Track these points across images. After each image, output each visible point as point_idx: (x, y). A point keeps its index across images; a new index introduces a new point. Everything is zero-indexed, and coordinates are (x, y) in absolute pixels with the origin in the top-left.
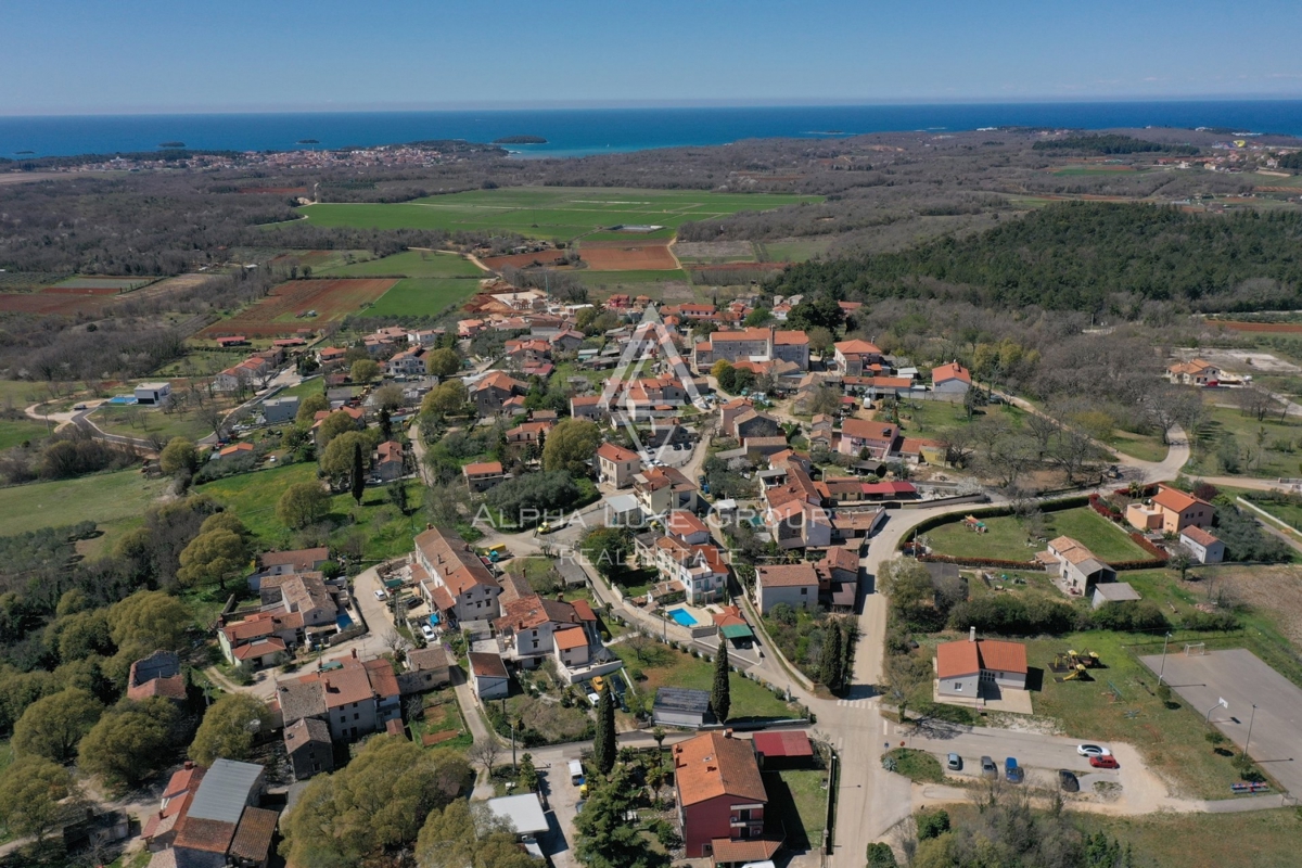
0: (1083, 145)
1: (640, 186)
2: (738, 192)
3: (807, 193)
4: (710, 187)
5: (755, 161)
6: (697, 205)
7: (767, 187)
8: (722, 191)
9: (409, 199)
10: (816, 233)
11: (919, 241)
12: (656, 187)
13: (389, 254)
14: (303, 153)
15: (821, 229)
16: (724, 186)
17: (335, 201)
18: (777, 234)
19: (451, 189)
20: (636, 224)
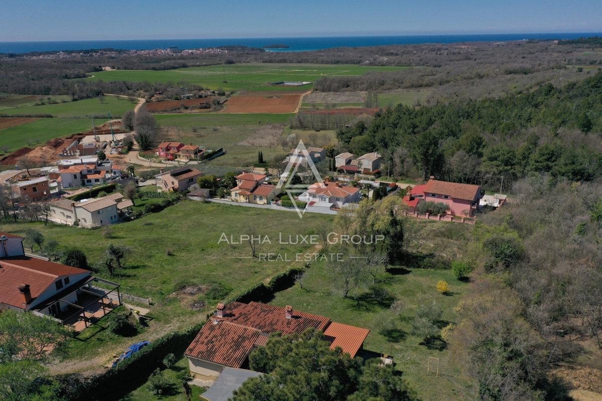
0: (590, 42)
1: (317, 62)
2: (376, 65)
3: (420, 65)
4: (359, 63)
5: (392, 51)
6: (346, 71)
7: (394, 62)
8: (366, 65)
9: (174, 68)
10: (421, 86)
11: (514, 91)
12: (327, 63)
13: (82, 98)
14: (157, 50)
15: (425, 83)
16: (367, 62)
17: (126, 68)
18: (389, 86)
19: (204, 63)
20: (294, 81)
